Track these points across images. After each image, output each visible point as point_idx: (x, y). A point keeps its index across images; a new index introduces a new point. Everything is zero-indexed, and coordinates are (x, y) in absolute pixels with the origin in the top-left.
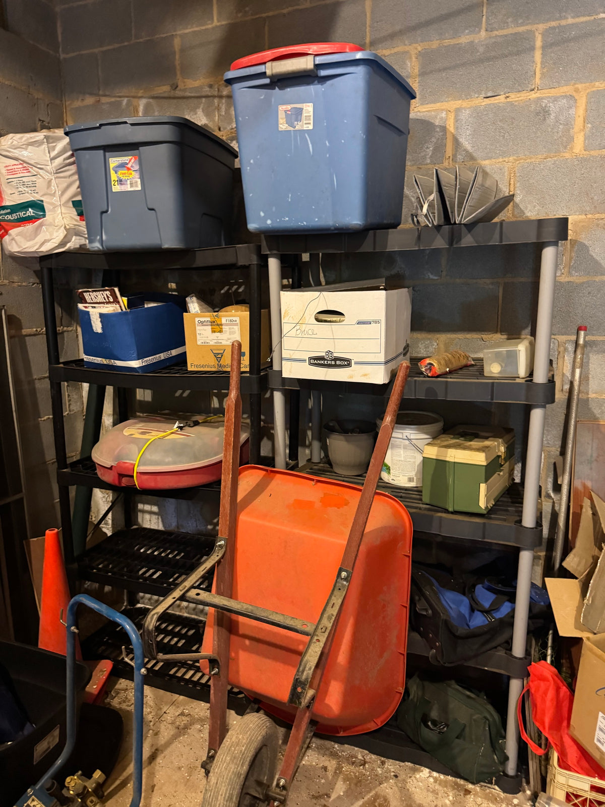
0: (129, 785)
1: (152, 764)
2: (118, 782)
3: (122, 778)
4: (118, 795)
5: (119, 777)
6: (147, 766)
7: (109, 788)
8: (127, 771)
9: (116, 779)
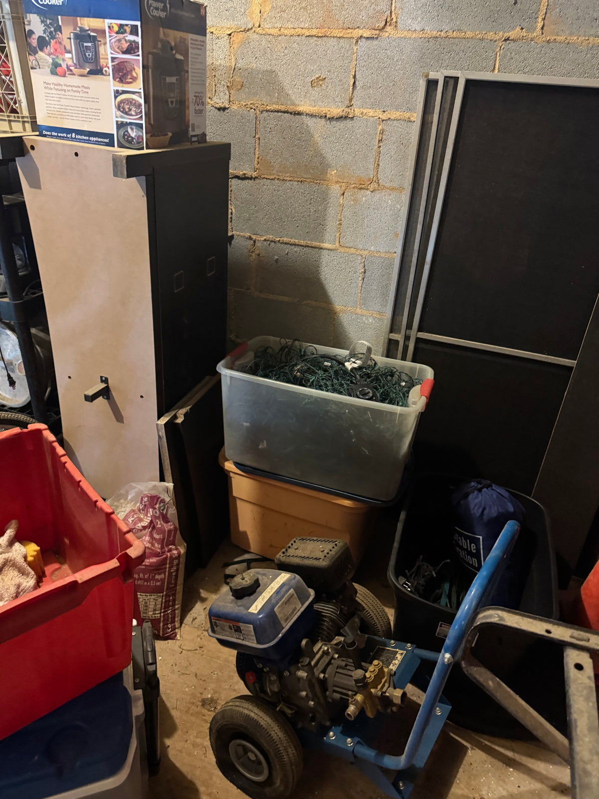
0: (511, 770)
1: (553, 792)
2: (509, 754)
3: (517, 757)
4: (493, 760)
5: (518, 753)
6: (547, 786)
7: (499, 746)
8: (533, 761)
9: (513, 750)
